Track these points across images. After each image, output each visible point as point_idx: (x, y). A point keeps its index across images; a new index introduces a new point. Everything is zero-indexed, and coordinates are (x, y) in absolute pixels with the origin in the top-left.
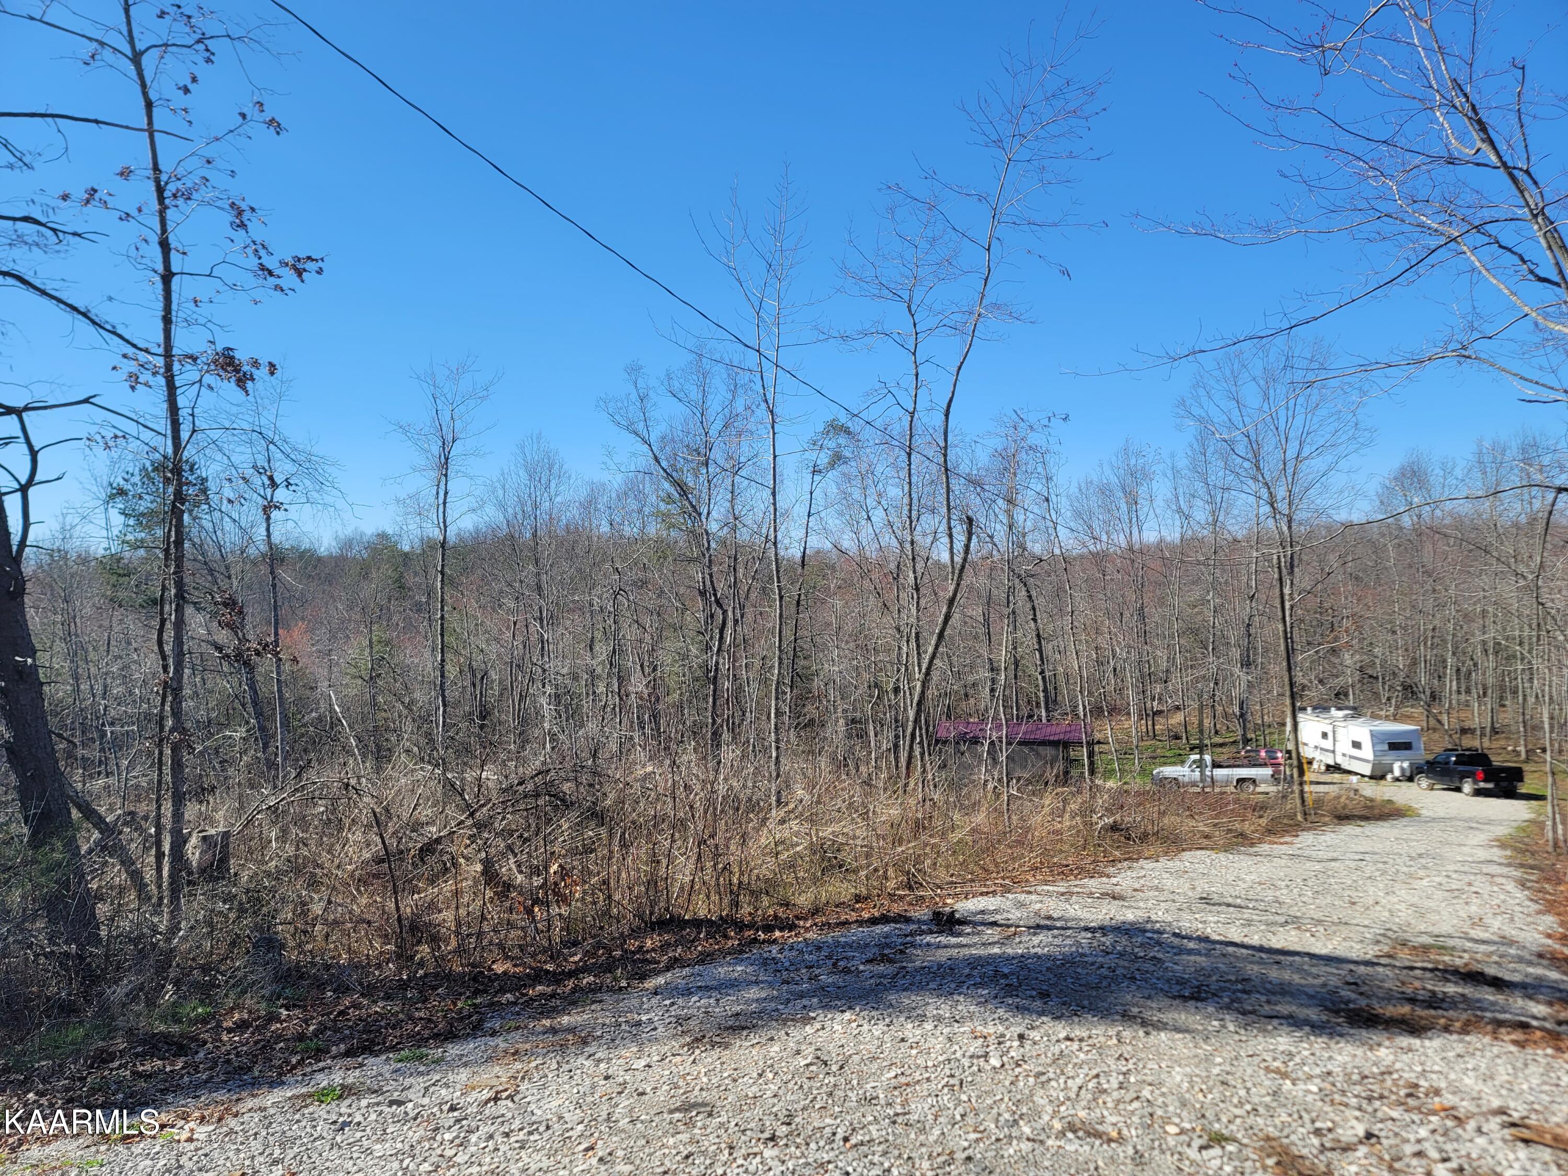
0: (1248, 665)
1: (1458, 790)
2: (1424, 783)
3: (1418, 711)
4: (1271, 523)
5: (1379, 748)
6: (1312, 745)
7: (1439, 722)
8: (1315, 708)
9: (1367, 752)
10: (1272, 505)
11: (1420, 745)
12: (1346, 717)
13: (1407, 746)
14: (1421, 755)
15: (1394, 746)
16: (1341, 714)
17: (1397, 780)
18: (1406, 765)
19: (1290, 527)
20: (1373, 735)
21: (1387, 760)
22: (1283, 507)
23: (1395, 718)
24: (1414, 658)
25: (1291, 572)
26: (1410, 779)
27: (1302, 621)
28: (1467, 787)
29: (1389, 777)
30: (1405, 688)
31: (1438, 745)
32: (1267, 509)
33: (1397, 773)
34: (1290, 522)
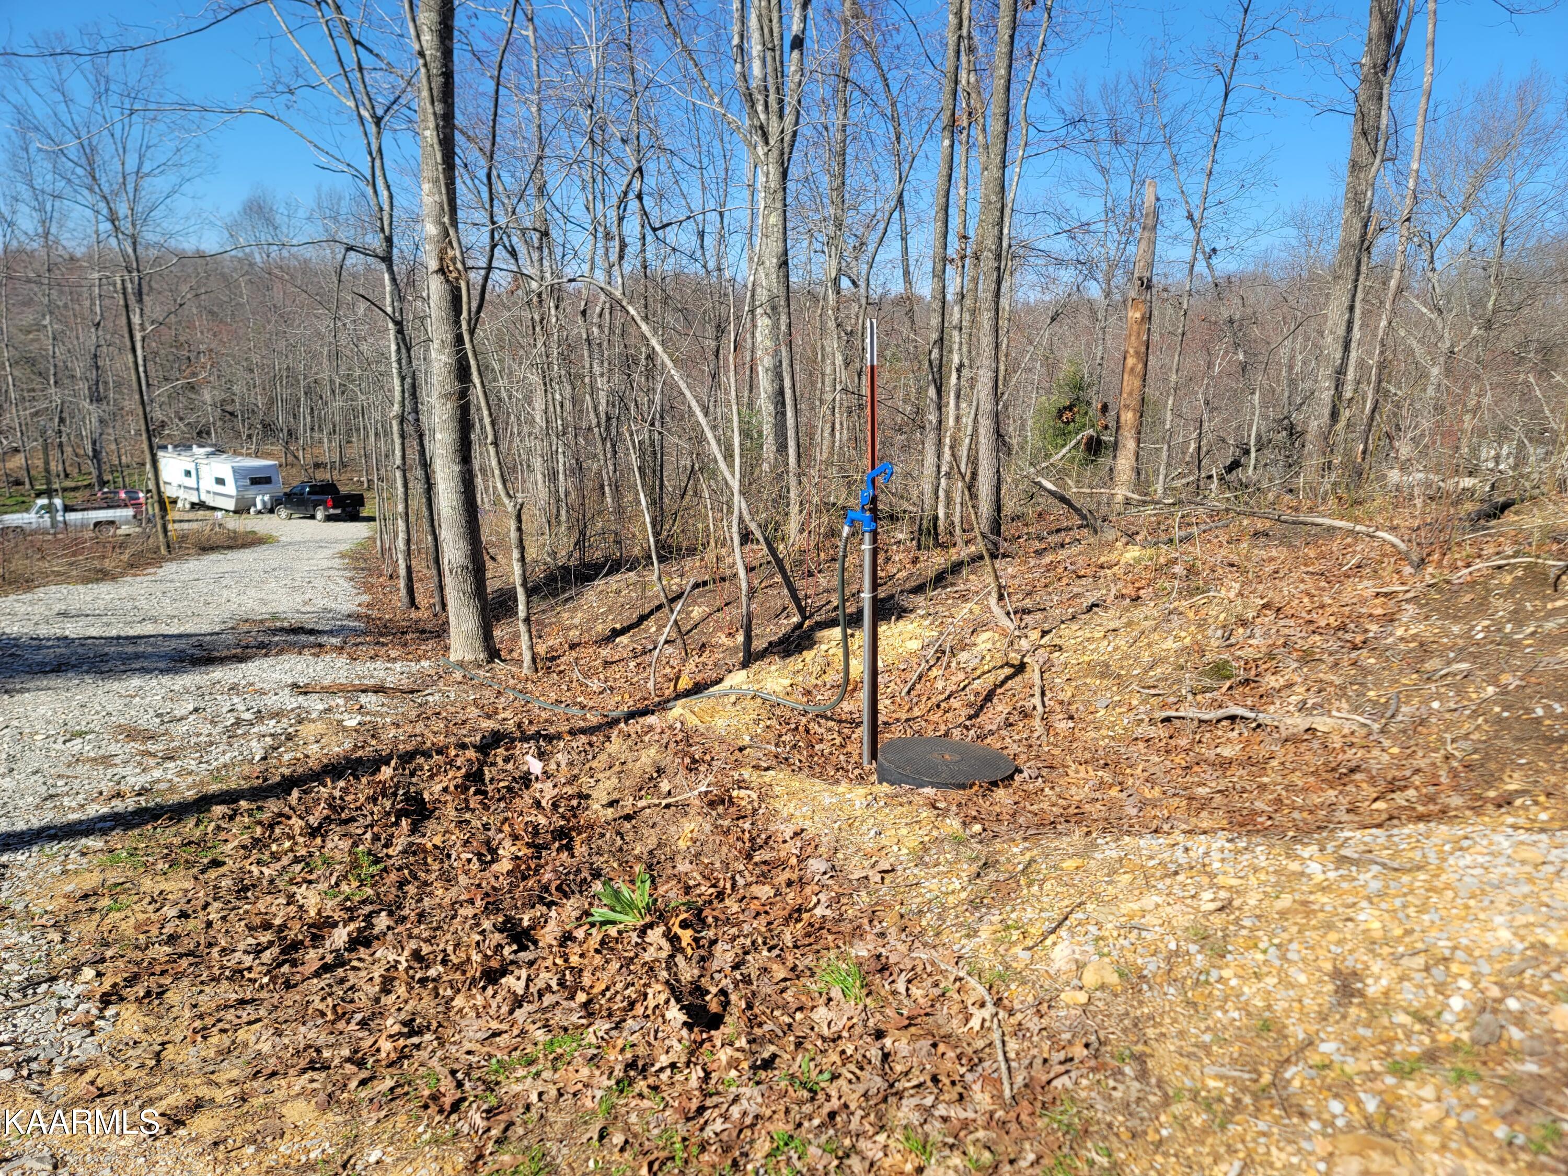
0: (99, 400)
1: (313, 517)
2: (284, 513)
3: (278, 448)
4: (113, 242)
5: (241, 483)
6: (175, 484)
7: (296, 458)
8: (175, 447)
9: (230, 488)
10: (113, 222)
11: (279, 479)
12: (208, 455)
13: (267, 480)
14: (279, 488)
15: (255, 481)
16: (203, 451)
17: (260, 512)
18: (267, 498)
19: (135, 250)
20: (235, 471)
21: (249, 494)
22: (126, 226)
23: (257, 455)
24: (271, 398)
25: (140, 300)
26: (271, 511)
27: (157, 354)
28: (320, 515)
29: (252, 510)
30: (264, 426)
31: (296, 479)
32: (108, 226)
33: (259, 506)
34: (134, 244)
